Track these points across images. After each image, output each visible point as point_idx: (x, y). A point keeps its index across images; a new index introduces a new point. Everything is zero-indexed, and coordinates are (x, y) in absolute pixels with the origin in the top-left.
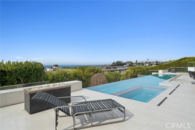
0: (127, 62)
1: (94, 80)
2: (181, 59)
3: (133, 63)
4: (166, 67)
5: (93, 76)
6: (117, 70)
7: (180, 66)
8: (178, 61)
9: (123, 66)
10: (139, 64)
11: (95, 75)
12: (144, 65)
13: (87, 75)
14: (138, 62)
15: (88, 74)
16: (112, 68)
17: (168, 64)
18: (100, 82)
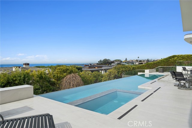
0: (115, 60)
1: (66, 82)
2: (170, 58)
3: (122, 62)
4: (154, 66)
5: (65, 78)
6: (102, 69)
7: (169, 65)
8: (166, 59)
9: (111, 64)
10: (129, 62)
11: (69, 76)
12: (133, 63)
13: (57, 77)
14: (128, 60)
15: (59, 75)
16: (97, 68)
17: (157, 63)
18: (73, 84)
